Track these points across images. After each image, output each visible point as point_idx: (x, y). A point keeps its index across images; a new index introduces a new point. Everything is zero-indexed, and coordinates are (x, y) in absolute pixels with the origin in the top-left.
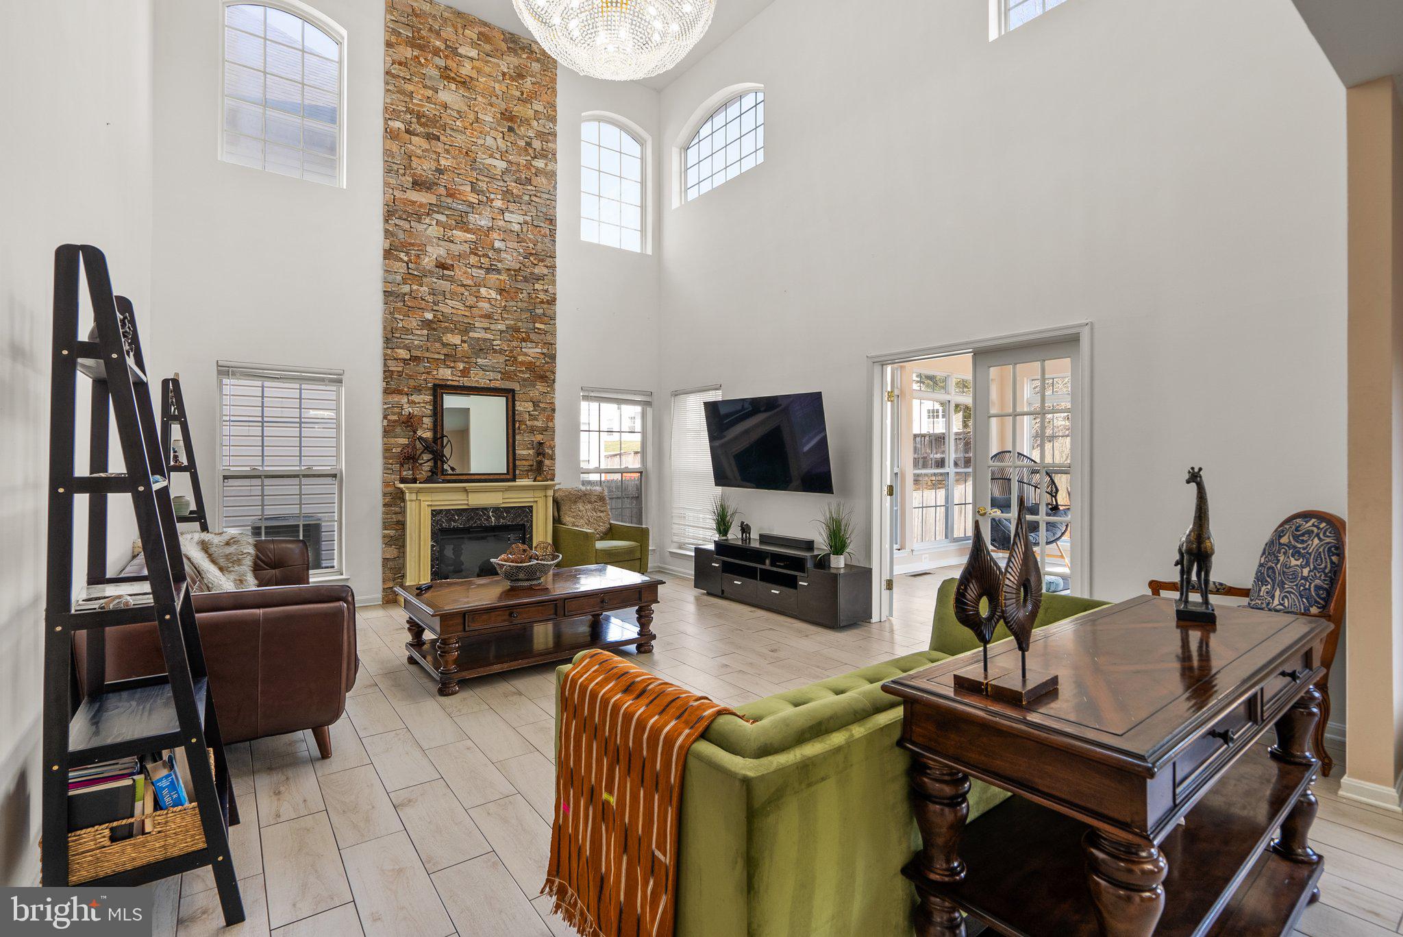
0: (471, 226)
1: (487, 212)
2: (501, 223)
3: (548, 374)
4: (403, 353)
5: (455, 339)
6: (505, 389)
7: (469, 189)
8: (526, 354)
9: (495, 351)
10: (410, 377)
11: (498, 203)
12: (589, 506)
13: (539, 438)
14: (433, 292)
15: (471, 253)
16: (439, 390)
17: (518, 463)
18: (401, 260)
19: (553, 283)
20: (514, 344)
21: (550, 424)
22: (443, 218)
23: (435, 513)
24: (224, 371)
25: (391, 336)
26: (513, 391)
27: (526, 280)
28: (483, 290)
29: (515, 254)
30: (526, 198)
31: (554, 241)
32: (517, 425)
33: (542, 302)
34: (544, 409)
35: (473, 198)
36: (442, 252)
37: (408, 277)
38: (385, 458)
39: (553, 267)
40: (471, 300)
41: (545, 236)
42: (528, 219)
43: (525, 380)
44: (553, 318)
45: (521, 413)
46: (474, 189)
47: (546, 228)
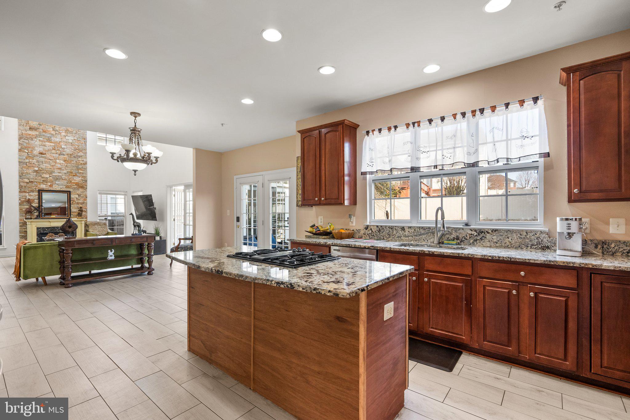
0: (52, 141)
1: (59, 137)
2: (65, 140)
3: (84, 186)
4: (26, 180)
5: (47, 176)
6: (66, 191)
8: (75, 180)
9: (63, 179)
10: (29, 187)
11: (63, 134)
12: (100, 226)
13: (81, 206)
14: (38, 162)
15: (53, 149)
16: (40, 192)
18: (25, 152)
19: (86, 158)
20: (70, 177)
21: (85, 201)
22: (41, 139)
23: (38, 229)
25: (22, 175)
26: (70, 192)
27: (75, 157)
28: (58, 161)
29: (70, 149)
30: (75, 132)
31: (86, 145)
32: (72, 202)
33: (82, 164)
34: (83, 197)
35: (53, 132)
36: (41, 149)
37: (28, 157)
38: (20, 212)
39: (86, 153)
40: (54, 164)
41: (82, 143)
42: (76, 138)
43: (75, 188)
44: (86, 169)
45: (73, 198)
46: (53, 130)
47: (83, 141)
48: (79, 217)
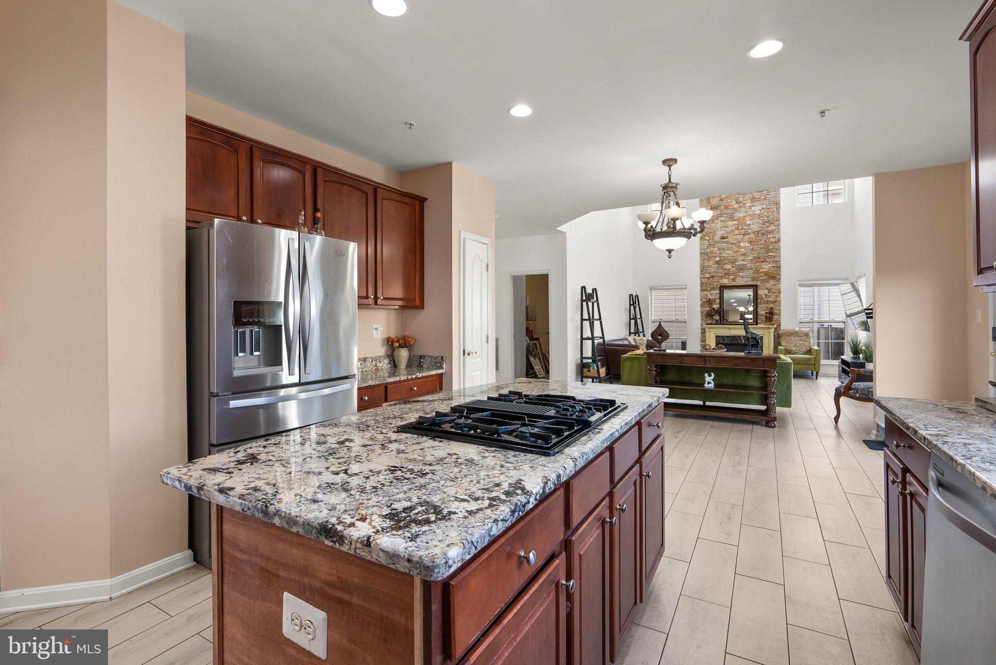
0: (736, 218)
1: (743, 210)
2: (750, 213)
3: (776, 276)
4: (708, 275)
5: (730, 267)
6: (753, 285)
7: (734, 203)
8: (763, 268)
9: (748, 269)
10: (710, 284)
11: (749, 204)
12: (798, 338)
13: (771, 306)
14: (719, 249)
15: (736, 229)
16: (723, 288)
17: (759, 317)
18: (707, 240)
19: (779, 232)
20: (758, 264)
21: (778, 299)
22: (723, 219)
23: (717, 337)
24: (652, 289)
25: (703, 270)
26: (756, 286)
27: (763, 234)
28: (742, 244)
29: (757, 224)
30: (763, 197)
31: (779, 213)
32: (759, 300)
33: (772, 243)
34: (774, 292)
35: (736, 206)
36: (723, 232)
37: (710, 246)
38: (701, 315)
39: (779, 225)
40: (736, 249)
41: (774, 211)
42: (764, 206)
43: (763, 280)
44: (779, 249)
45: (761, 295)
46: (737, 202)
47: (774, 208)
48: (766, 322)
